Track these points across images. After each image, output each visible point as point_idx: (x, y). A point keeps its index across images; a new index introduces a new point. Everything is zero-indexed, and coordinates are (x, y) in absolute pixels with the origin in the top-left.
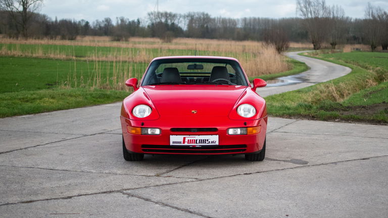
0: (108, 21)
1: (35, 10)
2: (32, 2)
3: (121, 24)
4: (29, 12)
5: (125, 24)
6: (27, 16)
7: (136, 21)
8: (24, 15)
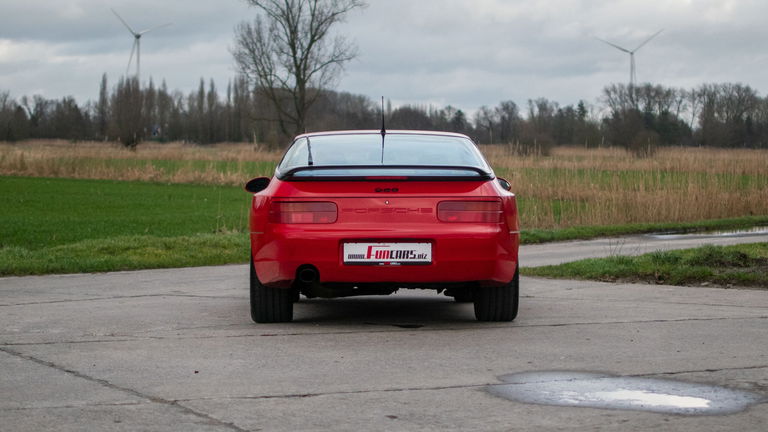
0: (509, 108)
1: (325, 83)
2: (318, 66)
3: (540, 117)
4: (313, 89)
5: (550, 116)
6: (307, 97)
7: (576, 107)
8: (298, 95)
